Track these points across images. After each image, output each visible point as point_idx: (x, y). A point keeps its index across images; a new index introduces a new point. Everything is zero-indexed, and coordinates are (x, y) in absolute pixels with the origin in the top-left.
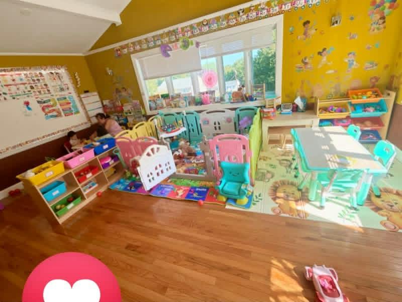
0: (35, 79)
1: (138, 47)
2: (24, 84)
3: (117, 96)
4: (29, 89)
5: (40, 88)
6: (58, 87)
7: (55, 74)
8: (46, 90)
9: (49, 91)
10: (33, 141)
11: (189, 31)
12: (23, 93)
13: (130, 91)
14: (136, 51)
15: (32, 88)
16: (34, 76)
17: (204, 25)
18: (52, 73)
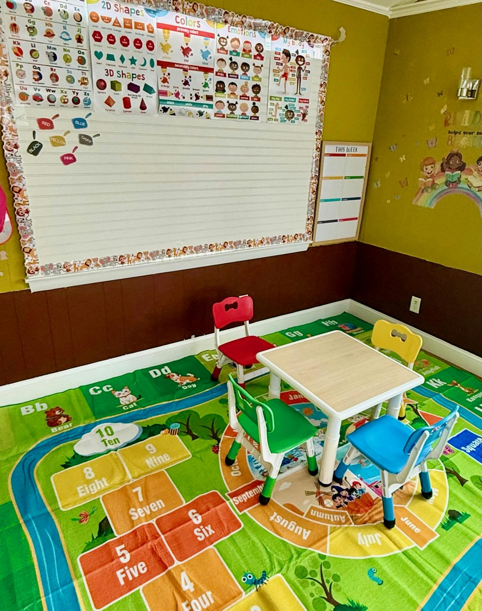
0: (239, 60)
2: (207, 70)
4: (211, 90)
5: (239, 92)
6: (283, 104)
7: (293, 59)
8: (250, 104)
9: (255, 109)
10: (154, 255)
12: (193, 100)
15: (220, 87)
16: (240, 50)
18: (287, 54)
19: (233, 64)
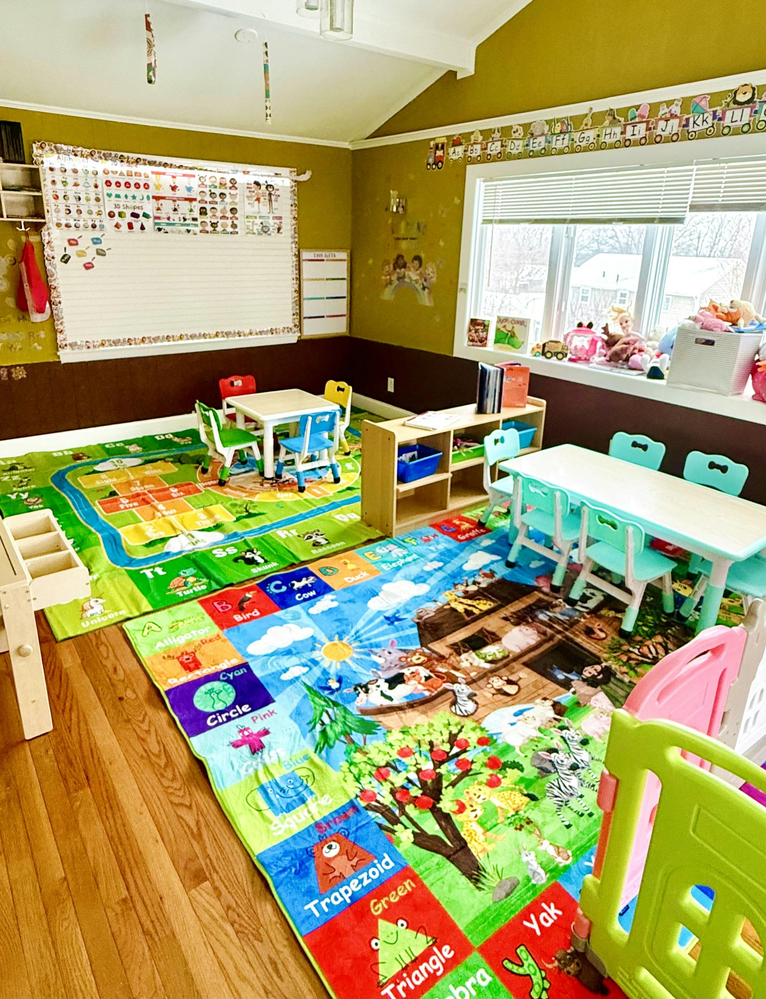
0: (218, 191)
1: (495, 148)
2: (191, 200)
3: (394, 278)
4: (196, 214)
5: (219, 214)
6: (258, 221)
7: (263, 187)
8: (229, 222)
9: (234, 226)
10: (156, 339)
11: (674, 116)
12: (182, 221)
13: (430, 270)
14: (486, 159)
15: (203, 211)
16: (217, 184)
17: (736, 102)
18: (258, 184)
19: (212, 194)
